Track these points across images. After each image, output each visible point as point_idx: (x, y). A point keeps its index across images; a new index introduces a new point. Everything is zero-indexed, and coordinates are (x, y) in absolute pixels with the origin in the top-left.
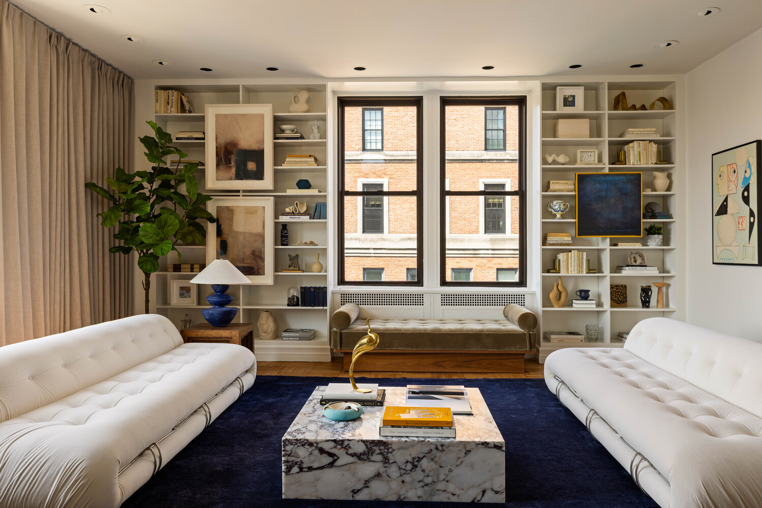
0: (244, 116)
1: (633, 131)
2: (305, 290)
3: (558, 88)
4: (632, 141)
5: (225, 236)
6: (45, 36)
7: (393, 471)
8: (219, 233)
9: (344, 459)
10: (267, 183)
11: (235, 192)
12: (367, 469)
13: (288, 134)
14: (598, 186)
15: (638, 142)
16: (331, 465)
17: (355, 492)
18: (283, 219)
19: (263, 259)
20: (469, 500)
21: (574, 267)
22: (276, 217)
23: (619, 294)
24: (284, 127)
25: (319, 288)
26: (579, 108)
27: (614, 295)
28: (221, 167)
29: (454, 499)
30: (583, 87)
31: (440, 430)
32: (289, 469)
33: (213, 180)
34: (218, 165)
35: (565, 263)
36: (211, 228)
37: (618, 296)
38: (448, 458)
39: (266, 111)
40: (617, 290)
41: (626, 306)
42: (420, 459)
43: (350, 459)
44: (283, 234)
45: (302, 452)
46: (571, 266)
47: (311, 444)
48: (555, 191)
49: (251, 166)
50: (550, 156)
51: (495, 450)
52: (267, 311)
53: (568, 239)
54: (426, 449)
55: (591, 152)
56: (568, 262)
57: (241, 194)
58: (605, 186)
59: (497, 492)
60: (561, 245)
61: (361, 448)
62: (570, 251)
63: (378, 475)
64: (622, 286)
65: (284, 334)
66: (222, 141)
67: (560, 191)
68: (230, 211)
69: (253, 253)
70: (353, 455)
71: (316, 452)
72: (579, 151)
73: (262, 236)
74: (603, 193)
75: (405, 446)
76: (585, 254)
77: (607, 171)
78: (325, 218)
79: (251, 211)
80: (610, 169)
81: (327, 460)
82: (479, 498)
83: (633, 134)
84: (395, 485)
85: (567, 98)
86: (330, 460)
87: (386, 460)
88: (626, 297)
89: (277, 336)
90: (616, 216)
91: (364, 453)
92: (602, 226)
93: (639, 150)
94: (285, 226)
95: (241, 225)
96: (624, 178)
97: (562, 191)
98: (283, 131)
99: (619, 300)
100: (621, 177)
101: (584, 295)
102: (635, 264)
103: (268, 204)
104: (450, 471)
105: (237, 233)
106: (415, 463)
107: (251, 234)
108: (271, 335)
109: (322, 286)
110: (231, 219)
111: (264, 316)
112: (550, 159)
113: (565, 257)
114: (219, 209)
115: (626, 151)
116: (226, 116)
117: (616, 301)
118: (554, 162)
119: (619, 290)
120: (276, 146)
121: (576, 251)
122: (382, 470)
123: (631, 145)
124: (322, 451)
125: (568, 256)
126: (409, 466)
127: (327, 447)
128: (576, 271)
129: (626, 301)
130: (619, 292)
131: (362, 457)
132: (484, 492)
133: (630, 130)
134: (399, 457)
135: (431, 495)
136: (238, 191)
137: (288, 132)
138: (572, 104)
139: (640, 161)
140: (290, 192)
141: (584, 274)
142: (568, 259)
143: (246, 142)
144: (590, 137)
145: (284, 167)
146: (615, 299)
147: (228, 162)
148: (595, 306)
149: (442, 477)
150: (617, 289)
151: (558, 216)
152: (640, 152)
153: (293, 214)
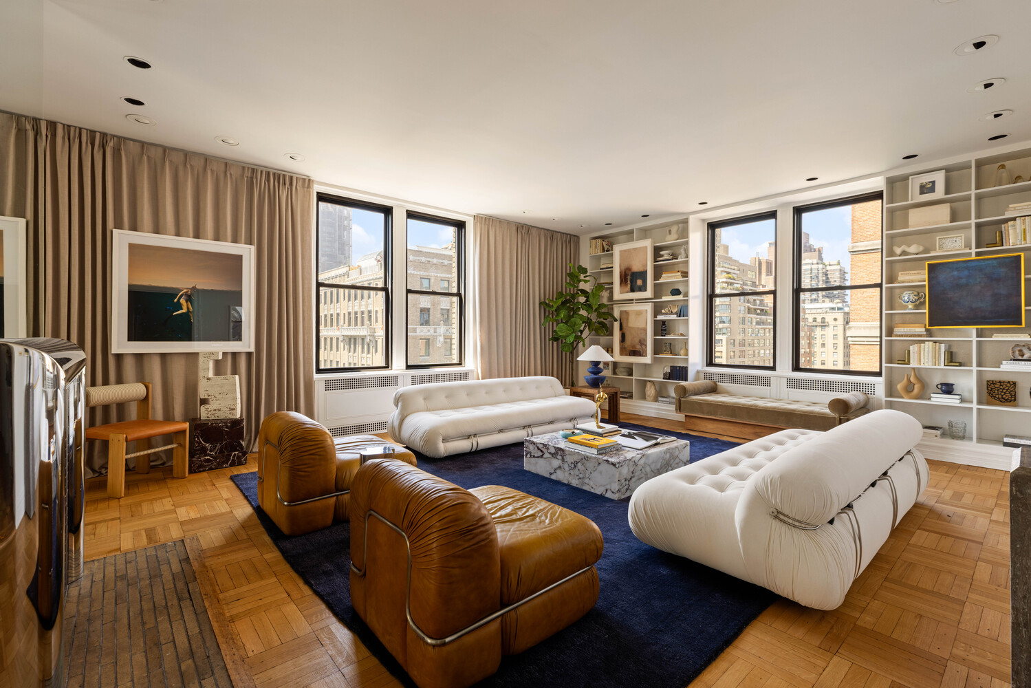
0: (635, 249)
1: (1015, 207)
2: (673, 368)
3: (910, 178)
4: (1014, 219)
5: (624, 330)
6: (515, 228)
7: (566, 466)
8: (621, 328)
9: (547, 455)
10: (649, 293)
11: (631, 301)
12: (556, 463)
13: (666, 257)
14: (955, 273)
15: (1022, 218)
16: (542, 456)
17: (551, 474)
18: (660, 317)
19: (646, 346)
20: (600, 494)
21: (928, 359)
22: (655, 317)
23: (1004, 391)
24: (662, 253)
25: (683, 367)
26: (939, 193)
27: (996, 391)
28: (623, 284)
29: (592, 491)
30: (944, 171)
31: (590, 449)
32: (527, 454)
33: (618, 294)
34: (621, 284)
35: (916, 355)
36: (616, 325)
37: (1003, 394)
38: (590, 465)
39: (648, 244)
40: (1001, 387)
41: (1015, 406)
42: (577, 463)
43: (550, 456)
44: (662, 328)
45: (531, 447)
46: (924, 358)
47: (534, 444)
48: (903, 282)
49: (639, 282)
50: (900, 247)
51: (612, 466)
52: (650, 381)
53: (922, 330)
54: (580, 458)
55: (957, 237)
56: (920, 354)
57: (634, 301)
58: (966, 273)
59: (613, 493)
60: (911, 336)
61: (553, 451)
62: (923, 342)
63: (560, 467)
64: (1009, 382)
65: (660, 399)
66: (623, 268)
67: (909, 282)
68: (627, 313)
69: (640, 341)
70: (550, 453)
71: (536, 448)
72: (938, 238)
73: (645, 330)
74: (964, 281)
75: (572, 454)
76: (943, 346)
77: (973, 257)
78: (687, 316)
79: (639, 313)
80: (978, 254)
81: (540, 454)
82: (604, 493)
83: (1015, 210)
84: (567, 474)
85: (924, 186)
86: (541, 454)
87: (563, 460)
88: (1015, 395)
89: (656, 400)
90: (984, 304)
91: (554, 454)
92: (961, 316)
93: (1023, 227)
94: (664, 322)
95: (633, 323)
96: (995, 262)
97: (913, 282)
98: (662, 256)
99: (1004, 398)
100: (990, 262)
101: (948, 389)
102: (1020, 358)
103: (648, 307)
104: (591, 473)
105: (631, 328)
106: (575, 464)
107: (638, 328)
108: (652, 398)
109: (685, 366)
110: (627, 320)
111: (649, 384)
112: (898, 251)
113: (916, 348)
114: (621, 312)
115: (1003, 230)
116: (625, 251)
117: (998, 398)
118: (904, 253)
119: (1004, 386)
120: (655, 267)
121: (931, 343)
122: (561, 465)
123: (1010, 223)
124: (538, 448)
125: (920, 347)
126: (573, 466)
127: (541, 446)
128: (930, 363)
129: (1015, 400)
130: (1004, 389)
131: (554, 455)
132: (607, 490)
133: (1010, 206)
134: (569, 459)
135: (582, 485)
136: (633, 300)
137: (665, 256)
138: (932, 190)
139: (1025, 239)
140: (665, 299)
141: (942, 366)
142: (920, 351)
143: (636, 267)
144: (951, 222)
145: (661, 281)
146: (997, 396)
147: (626, 281)
148: (958, 401)
149: (587, 476)
150: (1001, 385)
151: (910, 307)
152: (1025, 230)
153: (666, 314)
